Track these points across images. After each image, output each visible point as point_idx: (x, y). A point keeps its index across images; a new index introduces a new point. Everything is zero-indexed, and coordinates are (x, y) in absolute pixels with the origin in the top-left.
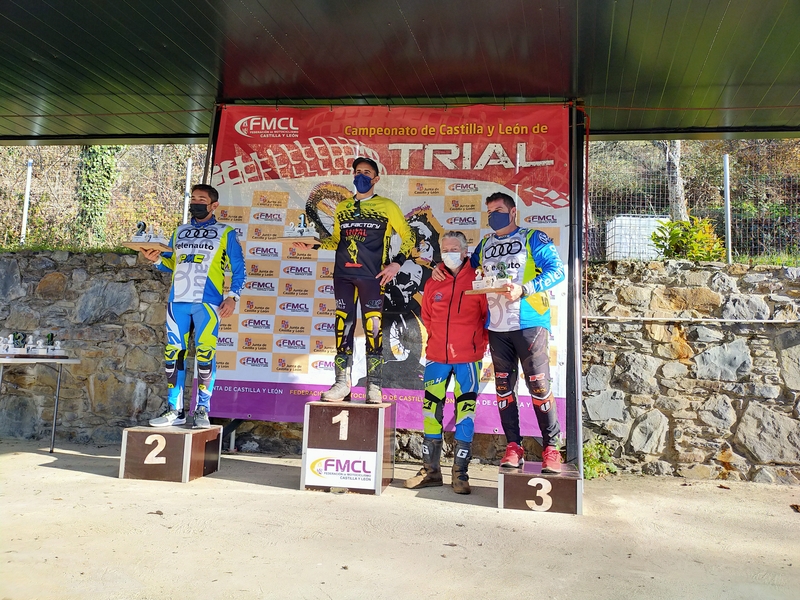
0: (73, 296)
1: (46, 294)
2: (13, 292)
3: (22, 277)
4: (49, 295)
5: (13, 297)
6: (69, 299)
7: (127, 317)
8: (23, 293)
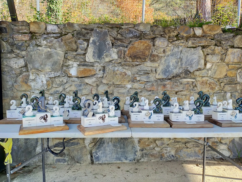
0: (156, 58)
1: (134, 57)
2: (107, 56)
3: (113, 44)
4: (137, 58)
5: (107, 60)
6: (153, 61)
7: (197, 73)
8: (115, 56)
